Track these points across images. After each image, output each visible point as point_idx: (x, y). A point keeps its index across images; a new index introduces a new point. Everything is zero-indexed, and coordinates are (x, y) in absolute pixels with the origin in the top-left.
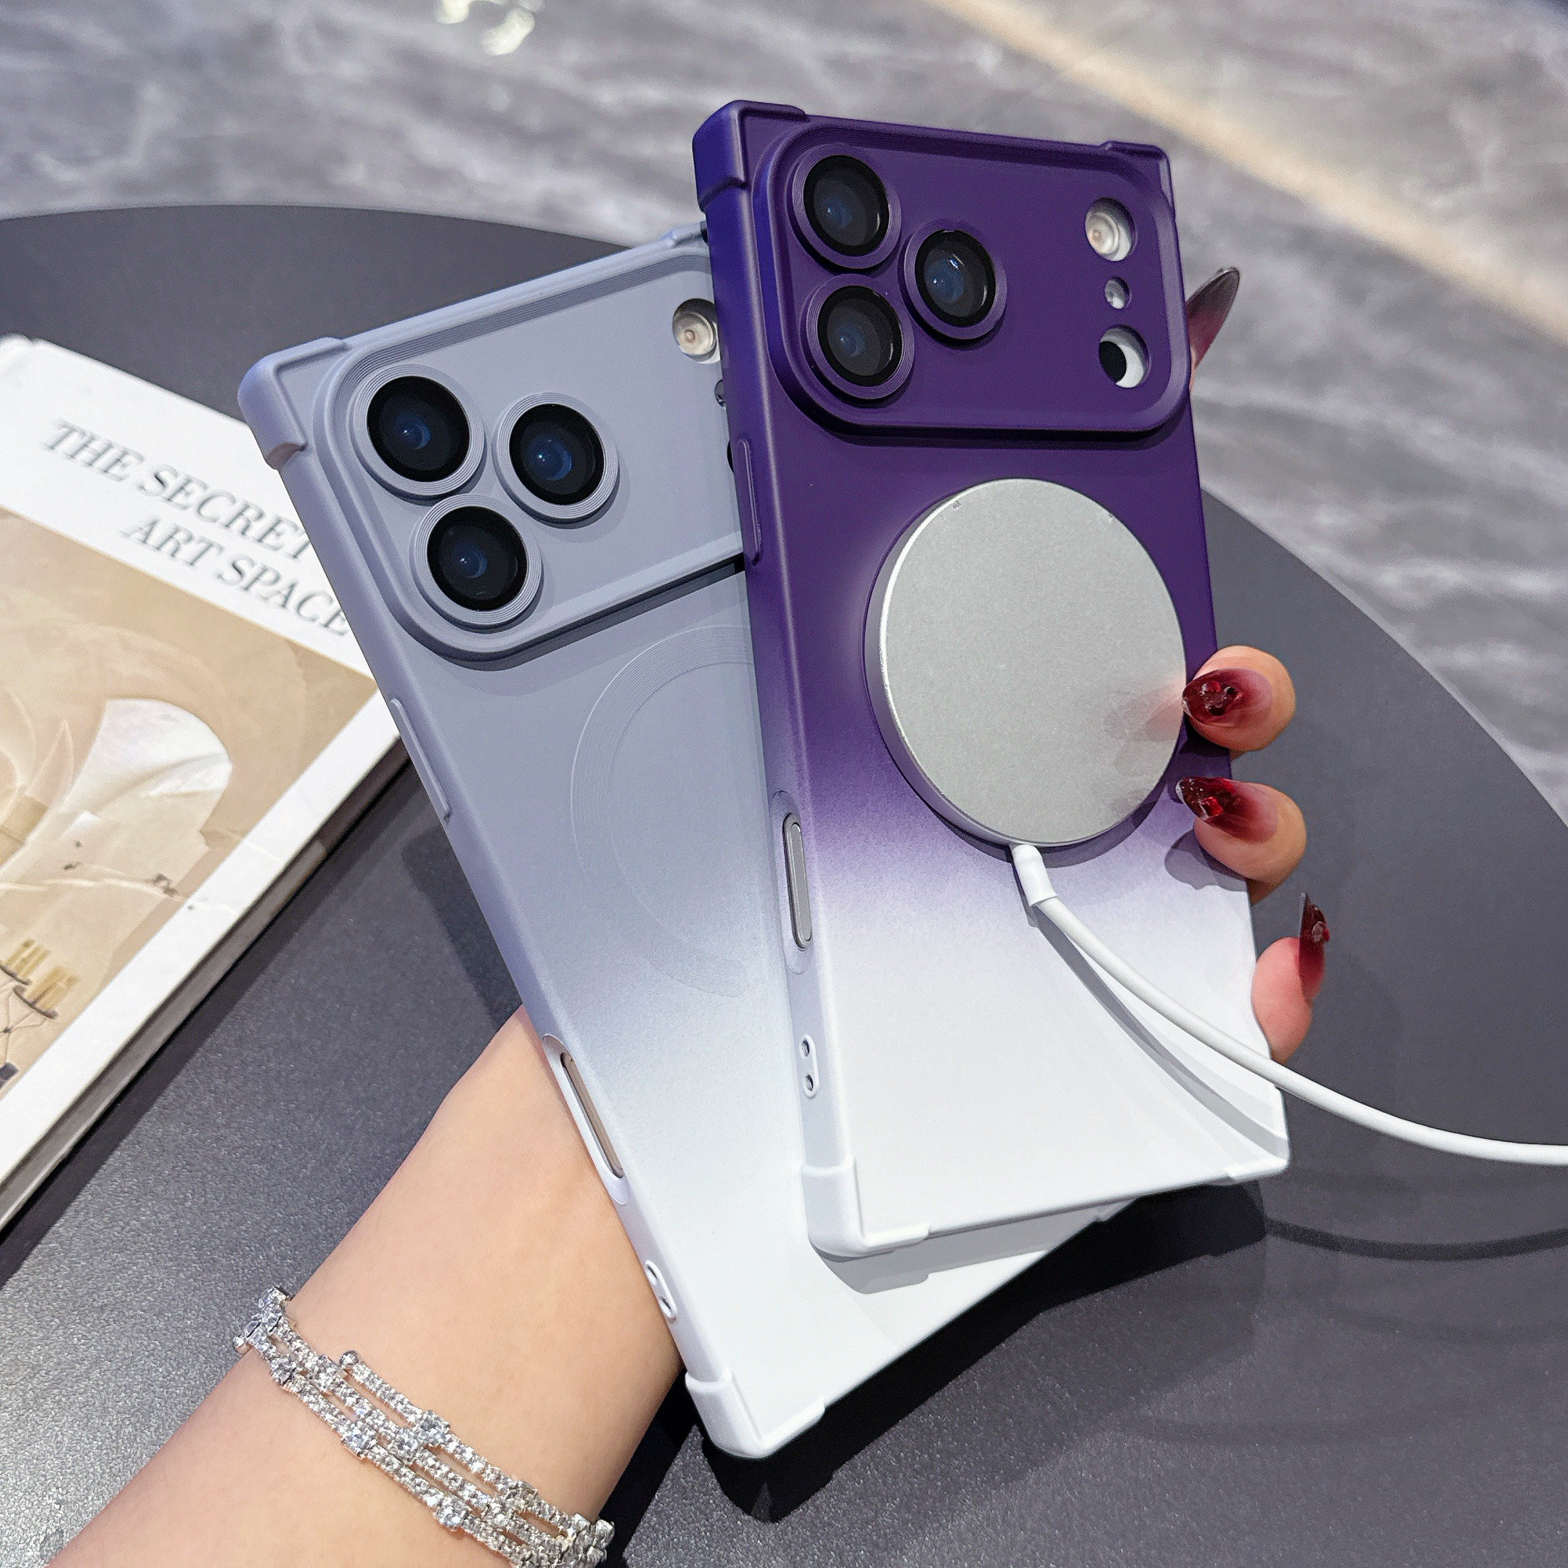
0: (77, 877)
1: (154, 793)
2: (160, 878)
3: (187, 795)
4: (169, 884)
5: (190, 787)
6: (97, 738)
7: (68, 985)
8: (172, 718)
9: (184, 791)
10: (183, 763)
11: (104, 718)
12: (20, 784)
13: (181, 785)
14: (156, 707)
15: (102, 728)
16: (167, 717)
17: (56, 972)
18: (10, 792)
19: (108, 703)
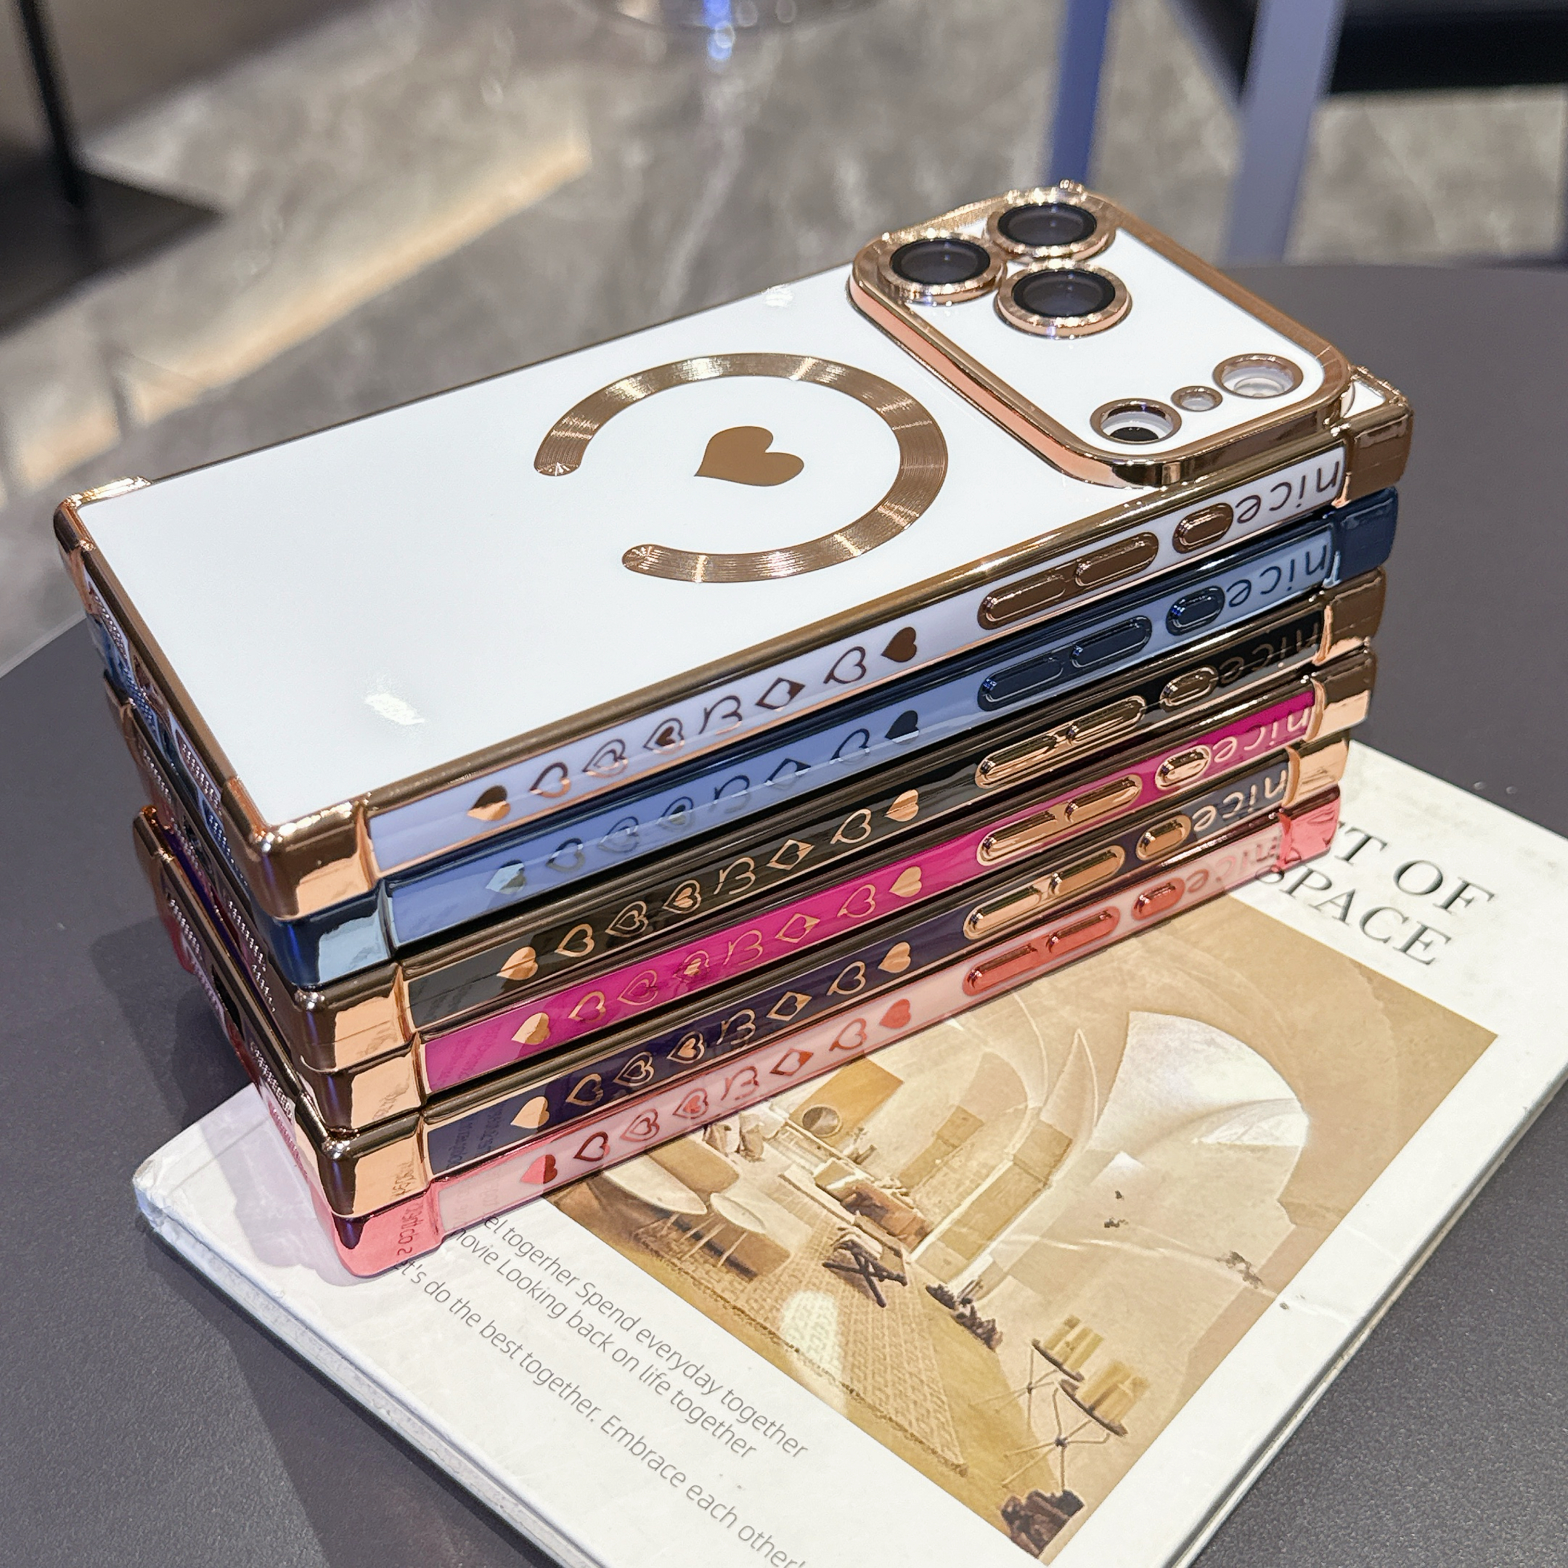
0: (1123, 1239)
1: (1210, 1140)
2: (1236, 1258)
3: (1253, 1149)
4: (1248, 1268)
5: (1256, 1139)
6: (1124, 1059)
7: (1134, 1391)
8: (1217, 1046)
9: (1248, 1143)
10: (1241, 1105)
11: (1129, 1033)
12: (1031, 1104)
13: (1243, 1134)
14: (1195, 1029)
15: (1128, 1046)
16: (1211, 1042)
17: (1115, 1369)
18: (1020, 1114)
19: (1132, 1015)
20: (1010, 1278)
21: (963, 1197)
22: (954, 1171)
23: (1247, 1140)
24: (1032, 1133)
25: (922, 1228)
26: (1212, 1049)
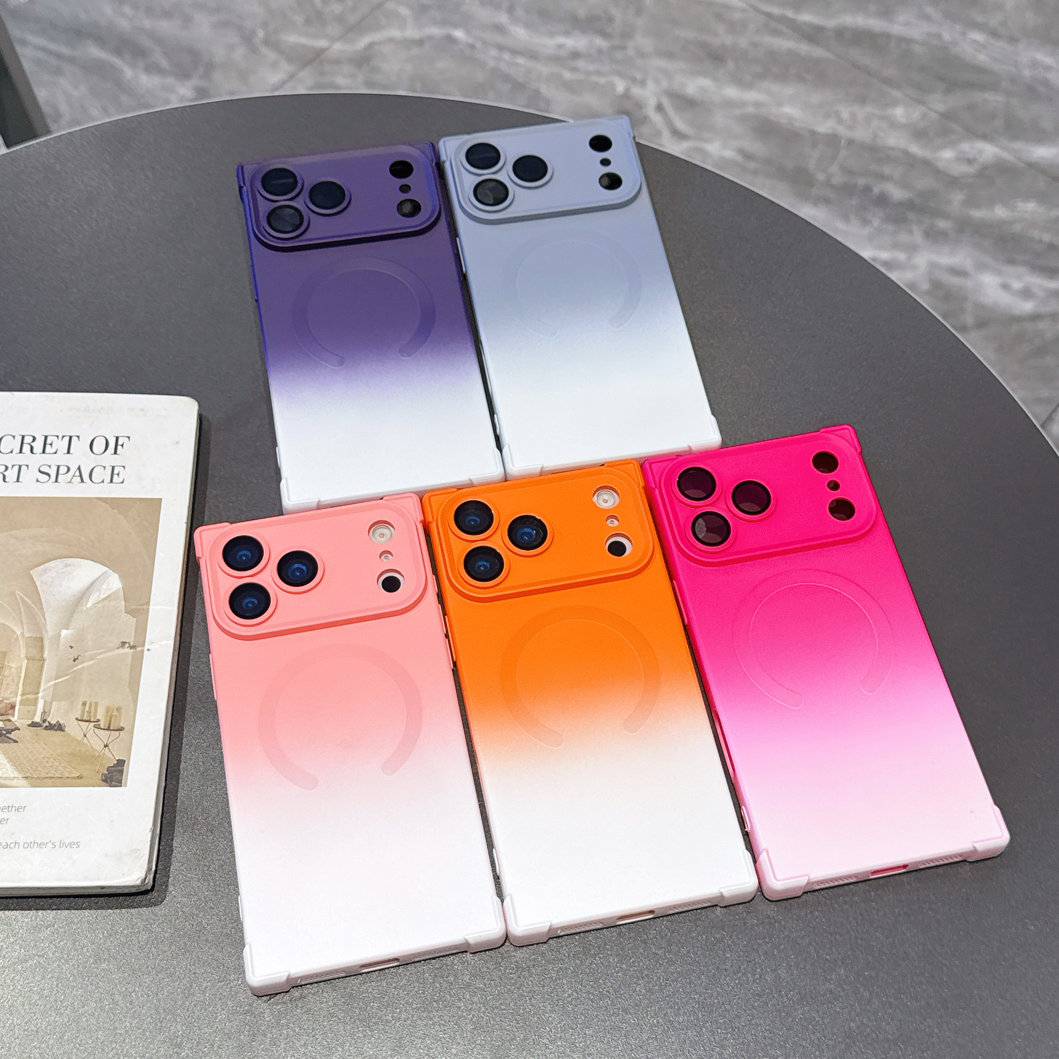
0: (83, 662)
1: (89, 605)
2: (123, 643)
3: (106, 599)
4: (129, 644)
5: (104, 594)
6: (40, 592)
7: (119, 712)
8: (70, 565)
9: (102, 598)
10: (92, 584)
11: (35, 580)
12: (19, 633)
13: (99, 594)
14: (57, 563)
15: (38, 587)
16: (67, 566)
17: (108, 710)
18: (17, 639)
19: (31, 572)
20: (54, 703)
21: (18, 684)
22: (8, 677)
23: (102, 597)
24: (26, 644)
25: (12, 705)
26: (69, 568)
